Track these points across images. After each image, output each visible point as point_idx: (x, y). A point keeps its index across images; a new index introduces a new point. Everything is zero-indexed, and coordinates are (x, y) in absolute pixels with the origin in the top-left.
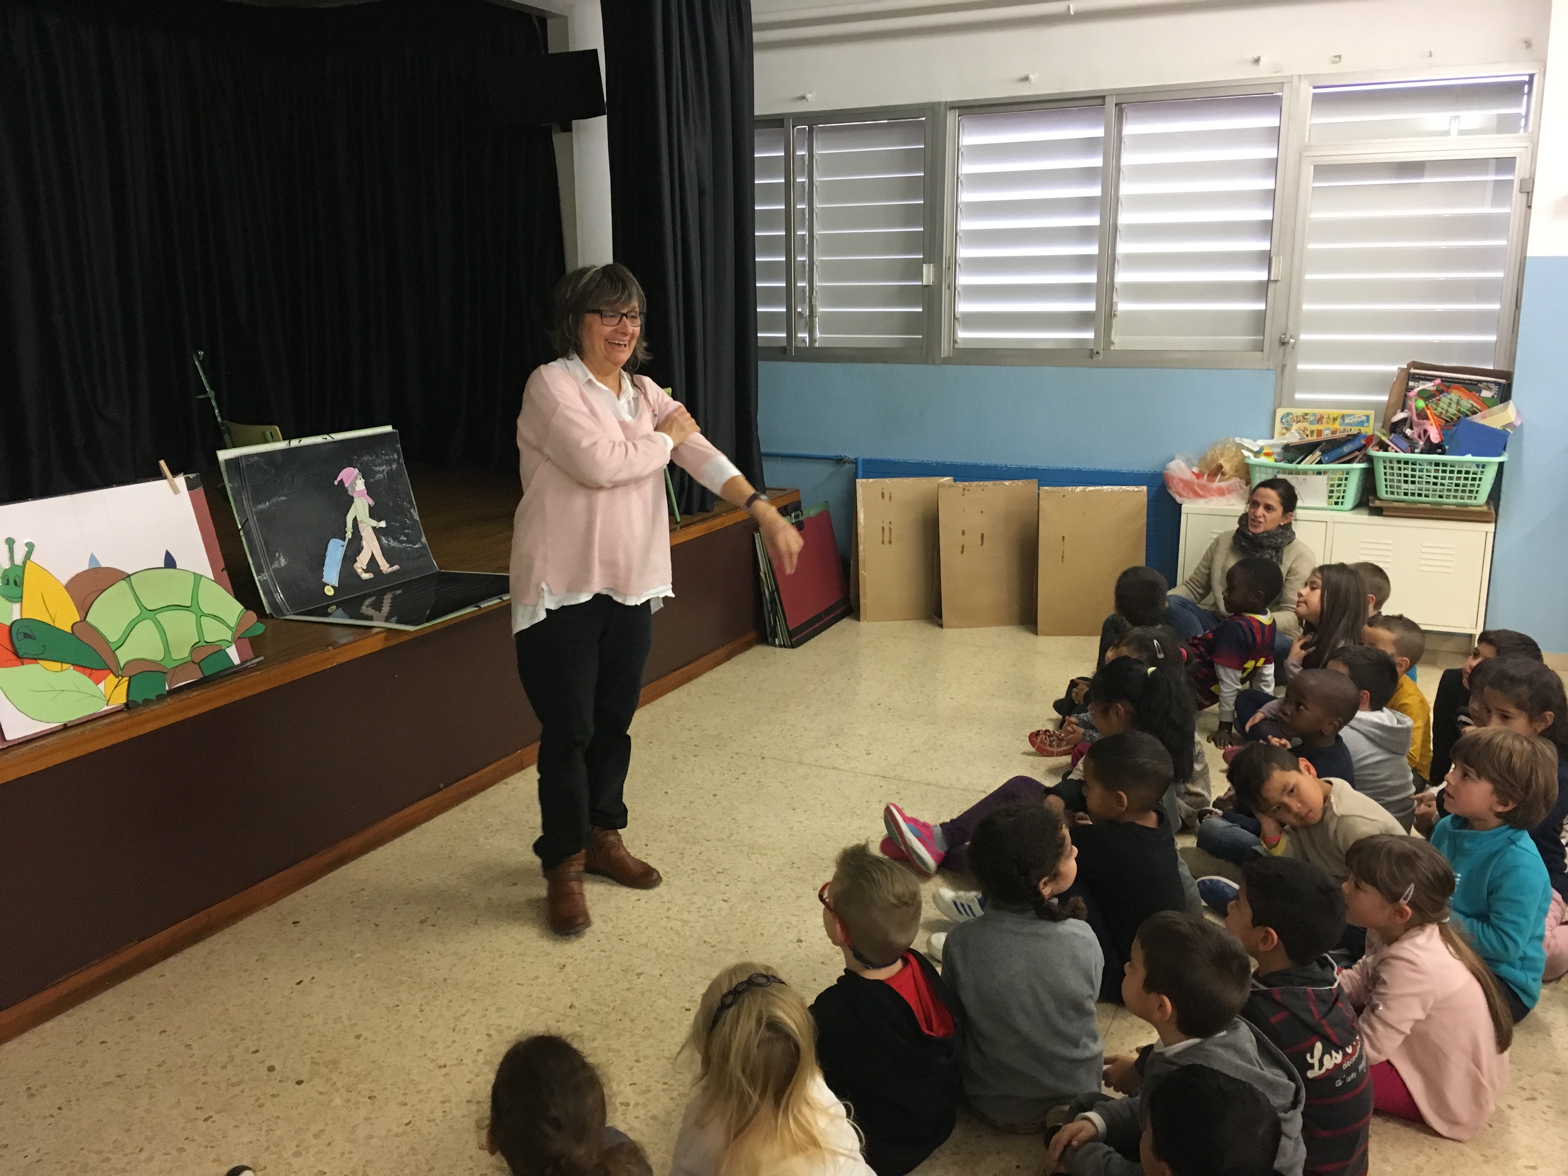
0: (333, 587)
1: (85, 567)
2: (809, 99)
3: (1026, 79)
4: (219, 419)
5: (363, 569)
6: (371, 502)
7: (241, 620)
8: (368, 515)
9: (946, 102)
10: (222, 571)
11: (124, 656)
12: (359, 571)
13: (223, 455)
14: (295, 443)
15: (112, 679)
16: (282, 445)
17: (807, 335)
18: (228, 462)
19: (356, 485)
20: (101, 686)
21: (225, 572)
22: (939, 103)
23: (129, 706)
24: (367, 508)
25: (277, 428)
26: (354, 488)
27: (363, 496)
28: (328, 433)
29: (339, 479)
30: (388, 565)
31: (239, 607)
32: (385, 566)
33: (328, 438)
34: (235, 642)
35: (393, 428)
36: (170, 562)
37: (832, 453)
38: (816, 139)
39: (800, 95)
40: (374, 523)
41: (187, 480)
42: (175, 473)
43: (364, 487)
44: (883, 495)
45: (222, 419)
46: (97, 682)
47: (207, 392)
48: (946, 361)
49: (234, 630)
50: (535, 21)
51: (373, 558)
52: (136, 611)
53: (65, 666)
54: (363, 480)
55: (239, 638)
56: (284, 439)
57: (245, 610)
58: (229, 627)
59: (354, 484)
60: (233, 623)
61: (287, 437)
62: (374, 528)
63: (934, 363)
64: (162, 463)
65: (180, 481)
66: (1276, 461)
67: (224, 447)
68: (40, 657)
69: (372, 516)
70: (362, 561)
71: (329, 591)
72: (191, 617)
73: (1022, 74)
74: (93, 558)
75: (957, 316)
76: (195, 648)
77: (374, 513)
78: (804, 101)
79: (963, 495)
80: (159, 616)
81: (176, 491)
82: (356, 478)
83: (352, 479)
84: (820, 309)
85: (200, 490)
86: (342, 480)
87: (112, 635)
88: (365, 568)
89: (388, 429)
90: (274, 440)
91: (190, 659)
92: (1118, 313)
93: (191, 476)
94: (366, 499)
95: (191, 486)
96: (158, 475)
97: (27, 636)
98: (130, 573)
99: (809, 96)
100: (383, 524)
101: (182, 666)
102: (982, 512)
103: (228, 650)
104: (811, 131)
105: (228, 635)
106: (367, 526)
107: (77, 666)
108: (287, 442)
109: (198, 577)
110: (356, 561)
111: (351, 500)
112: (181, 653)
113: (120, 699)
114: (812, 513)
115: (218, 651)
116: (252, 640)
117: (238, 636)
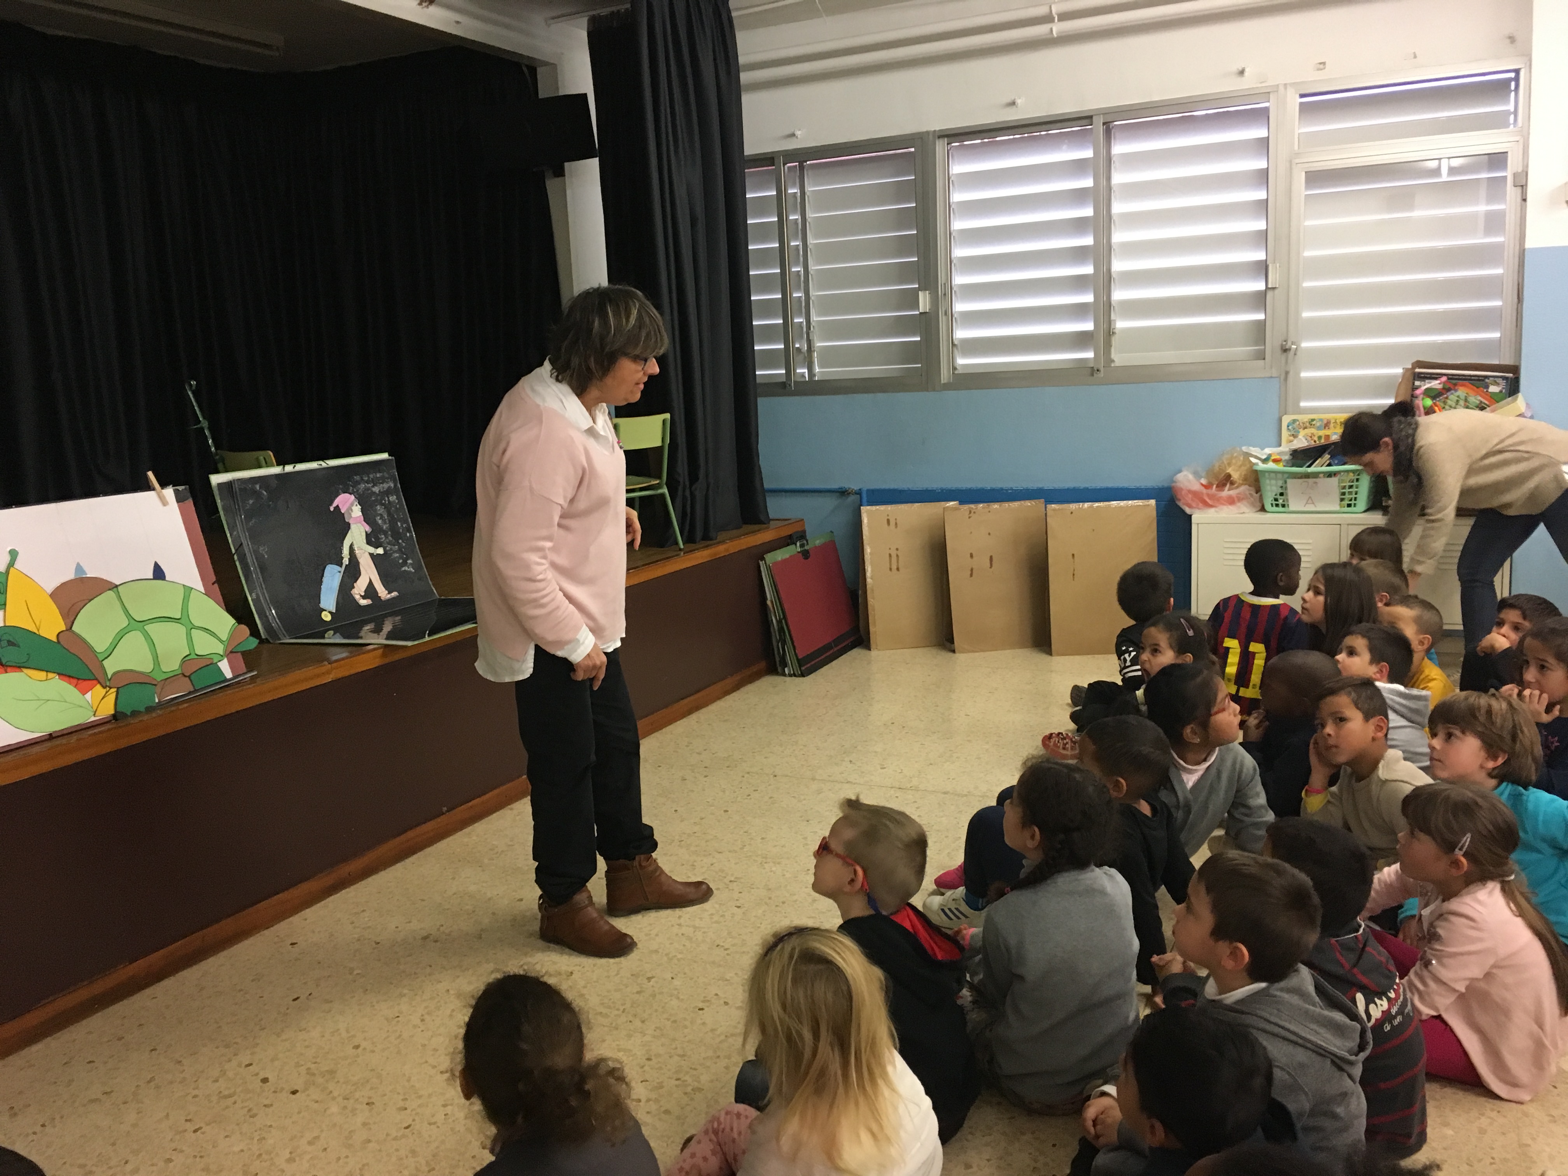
0: (330, 612)
1: (70, 575)
2: (799, 136)
3: (1013, 103)
4: (213, 449)
5: (361, 596)
6: (368, 529)
7: (233, 635)
8: (365, 541)
9: (935, 131)
10: (213, 584)
11: (111, 666)
12: (357, 597)
13: (216, 479)
14: (289, 468)
15: (99, 690)
16: (276, 470)
17: (806, 371)
18: (220, 485)
19: (352, 510)
20: (88, 696)
21: (216, 585)
22: (928, 133)
23: (115, 717)
24: (364, 534)
25: (271, 454)
26: (350, 514)
27: (360, 523)
28: (323, 459)
29: (335, 505)
30: (387, 592)
31: (231, 621)
32: (383, 593)
33: (323, 464)
34: (227, 656)
35: (389, 455)
36: (159, 573)
37: (835, 486)
38: (808, 177)
39: (789, 132)
40: (372, 550)
41: (177, 493)
42: (163, 485)
43: (360, 514)
44: (888, 521)
45: (216, 449)
46: (84, 693)
47: (200, 421)
48: (947, 387)
49: (226, 643)
50: (525, 69)
51: (371, 584)
52: (125, 622)
53: (51, 675)
54: (359, 507)
55: (231, 652)
56: (278, 465)
57: (237, 624)
58: (221, 641)
59: (350, 509)
60: (224, 637)
61: (281, 462)
62: (371, 555)
63: (934, 390)
64: (150, 474)
65: (169, 492)
66: (1284, 466)
67: (217, 472)
68: (24, 665)
69: (369, 542)
70: (360, 587)
71: (326, 617)
72: (181, 630)
73: (1009, 100)
74: (79, 568)
75: (956, 342)
76: (185, 661)
77: (372, 540)
78: (794, 138)
79: (969, 517)
80: (149, 628)
81: (164, 503)
82: (352, 505)
83: (348, 505)
84: (819, 344)
85: (190, 503)
86: (338, 506)
87: (100, 645)
88: (363, 594)
89: (385, 456)
90: (268, 465)
91: (180, 672)
92: (1116, 331)
93: (180, 488)
94: (363, 525)
95: (180, 499)
96: (146, 487)
97: (11, 643)
98: (118, 583)
99: (798, 133)
100: (380, 551)
101: (171, 679)
102: (989, 534)
103: (219, 664)
104: (802, 168)
105: (220, 649)
106: (365, 553)
107: (65, 676)
108: (281, 467)
109: (188, 590)
110: (353, 587)
111: (348, 527)
112: (172, 665)
113: (107, 709)
114: (818, 543)
115: (209, 664)
116: (245, 654)
117: (230, 650)
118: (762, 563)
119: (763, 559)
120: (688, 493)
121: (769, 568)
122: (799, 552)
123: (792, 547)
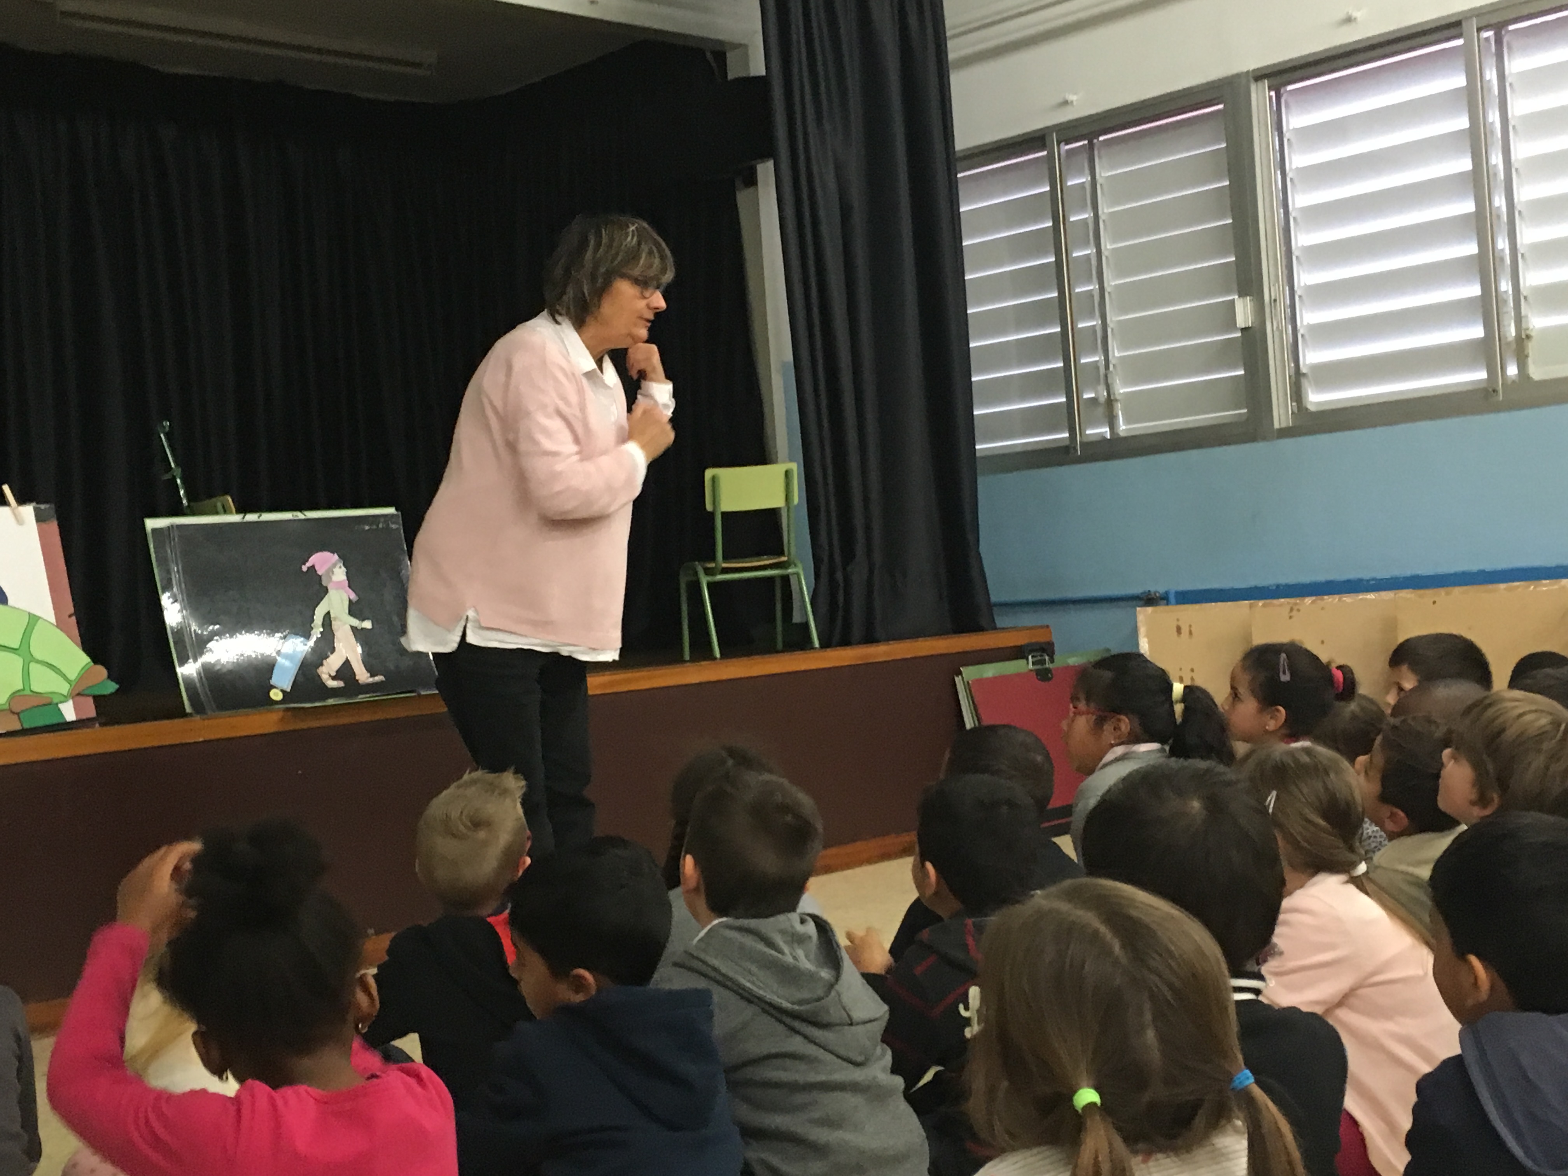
0: (282, 691)
2: (1073, 103)
3: (1349, 20)
5: (330, 676)
6: (353, 597)
7: (84, 675)
8: (347, 611)
9: (1248, 72)
10: (70, 616)
12: (325, 677)
13: (151, 524)
14: (251, 517)
16: (236, 518)
18: (154, 530)
19: (333, 572)
21: (74, 618)
22: (1238, 76)
24: (347, 603)
25: (230, 500)
26: (331, 578)
27: (343, 588)
28: (301, 510)
29: (308, 564)
30: (369, 675)
31: (84, 659)
32: (362, 675)
33: (300, 515)
34: (73, 698)
35: (397, 510)
38: (1100, 157)
39: (1061, 100)
40: (355, 622)
41: (37, 511)
43: (345, 578)
44: (1179, 630)
47: (171, 468)
48: (1285, 433)
49: (73, 684)
51: (347, 663)
54: (344, 569)
55: (79, 694)
56: (238, 511)
57: (92, 664)
58: (66, 680)
59: (330, 571)
60: (73, 675)
61: (242, 509)
62: (354, 629)
64: (6, 488)
65: (28, 511)
67: (155, 514)
69: (351, 613)
70: (331, 665)
71: (276, 695)
72: (17, 662)
73: (1342, 15)
75: (1304, 370)
76: (14, 696)
78: (1067, 104)
79: (1291, 617)
81: (19, 521)
82: (334, 565)
83: (329, 565)
84: (1124, 390)
86: (313, 567)
88: (333, 674)
89: (391, 510)
90: (226, 511)
91: (7, 707)
93: (43, 507)
94: (346, 592)
95: (40, 518)
99: (1072, 97)
100: (367, 624)
102: (1323, 642)
103: (61, 706)
104: (1091, 145)
105: (64, 689)
106: (344, 624)
108: (241, 516)
109: (33, 619)
110: (322, 665)
111: (324, 591)
114: (1073, 661)
115: (49, 703)
116: (98, 699)
117: (77, 692)
118: (958, 680)
119: (960, 673)
120: (839, 576)
121: (968, 686)
122: (1031, 670)
123: (1022, 662)
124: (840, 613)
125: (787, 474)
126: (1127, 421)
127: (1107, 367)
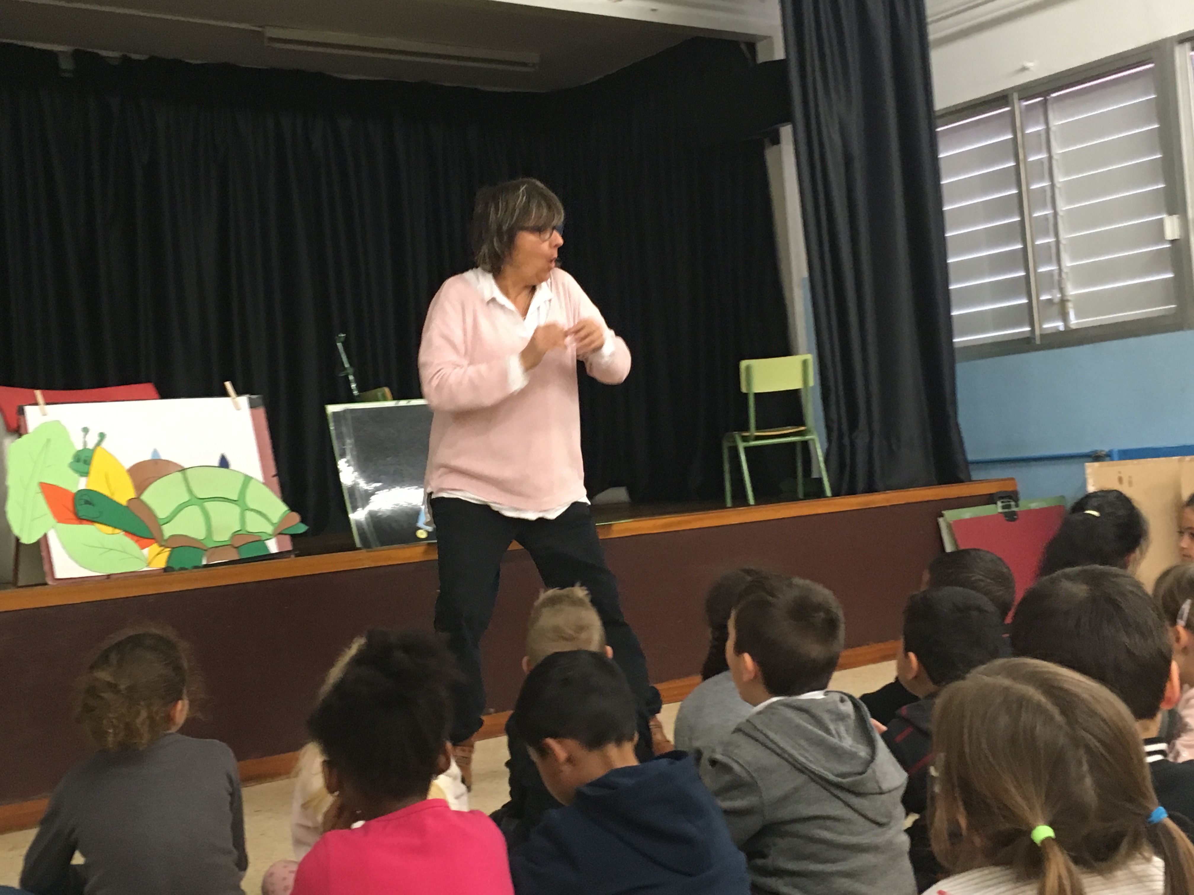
0: (426, 531)
1: (148, 457)
2: (1032, 69)
4: (356, 392)
7: (284, 519)
9: (1172, 37)
10: (274, 476)
11: (168, 531)
13: (331, 409)
14: (403, 403)
15: (155, 548)
16: (392, 404)
17: (1057, 323)
18: (335, 414)
20: (146, 551)
21: (276, 478)
22: (1164, 41)
31: (284, 508)
34: (275, 536)
36: (224, 463)
38: (1052, 112)
39: (1019, 67)
41: (250, 400)
42: (239, 393)
46: (143, 547)
47: (345, 369)
49: (276, 526)
50: (743, 46)
52: (185, 497)
53: (117, 531)
55: (280, 534)
56: (394, 399)
57: (290, 511)
58: (273, 524)
60: (276, 519)
61: (396, 398)
64: (228, 384)
65: (244, 400)
68: (95, 520)
71: (422, 534)
72: (235, 510)
74: (155, 452)
76: (235, 535)
78: (1026, 72)
80: (208, 505)
84: (1073, 292)
87: (161, 513)
90: (385, 399)
91: (229, 543)
93: (254, 397)
95: (253, 405)
96: (224, 394)
97: (87, 502)
98: (186, 466)
99: (1029, 65)
101: (220, 547)
103: (267, 542)
105: (269, 529)
107: (129, 533)
108: (395, 402)
109: (248, 479)
112: (222, 536)
113: (160, 563)
114: (1034, 505)
115: (259, 540)
117: (278, 532)
118: (941, 520)
119: (942, 516)
120: (846, 440)
121: (949, 526)
122: (1001, 513)
123: (992, 507)
124: (848, 468)
125: (805, 363)
126: (1078, 316)
127: (1060, 274)
